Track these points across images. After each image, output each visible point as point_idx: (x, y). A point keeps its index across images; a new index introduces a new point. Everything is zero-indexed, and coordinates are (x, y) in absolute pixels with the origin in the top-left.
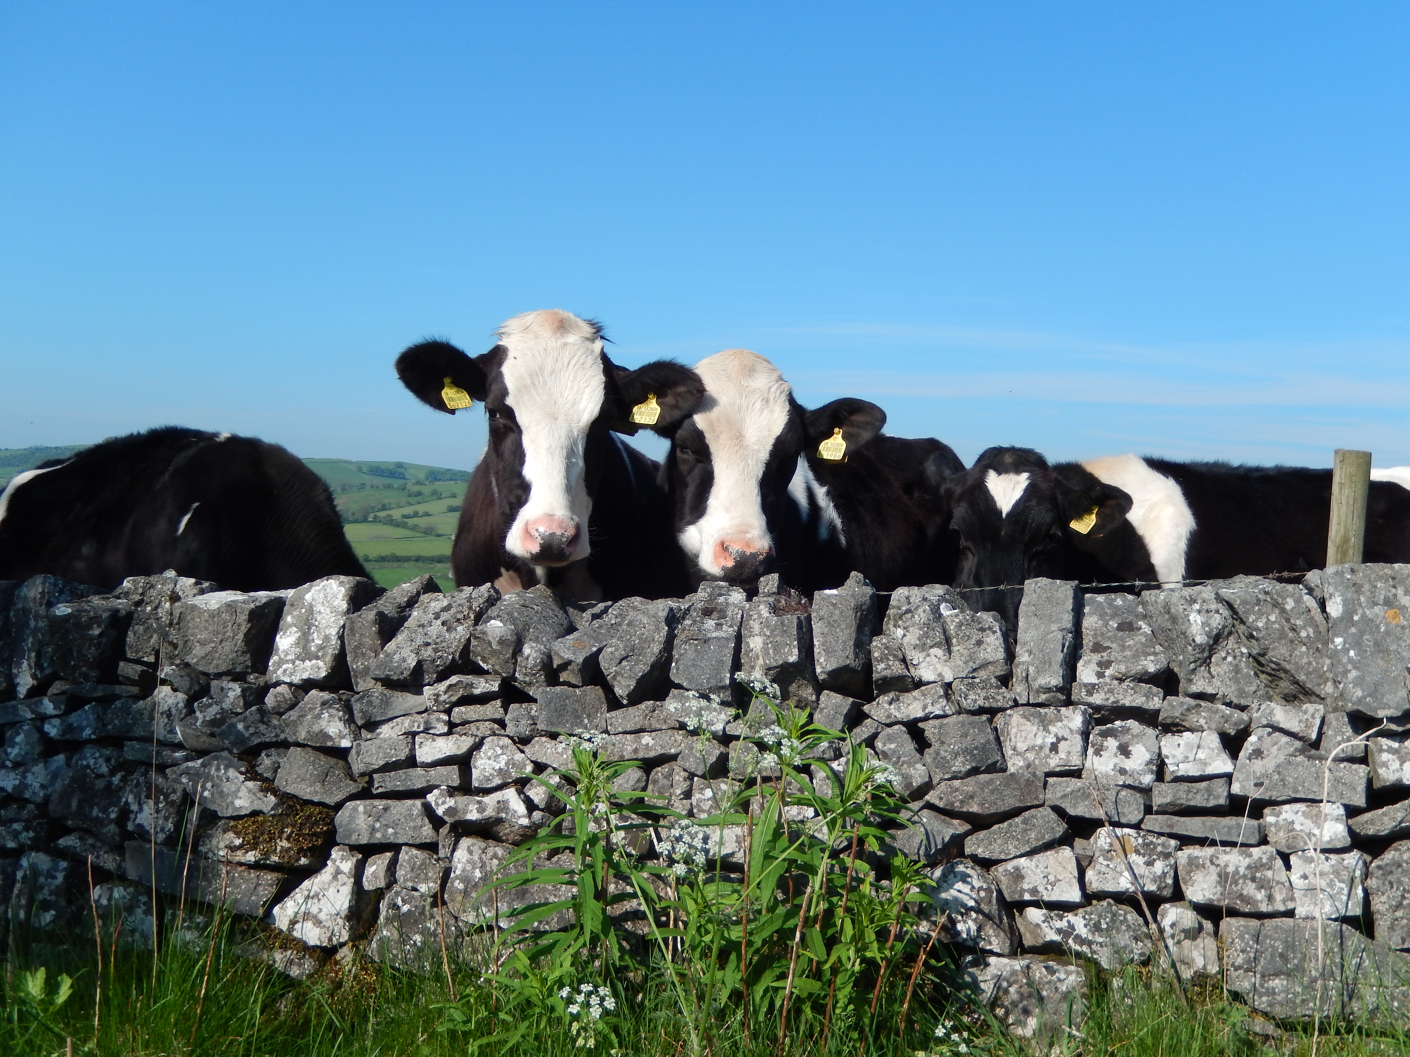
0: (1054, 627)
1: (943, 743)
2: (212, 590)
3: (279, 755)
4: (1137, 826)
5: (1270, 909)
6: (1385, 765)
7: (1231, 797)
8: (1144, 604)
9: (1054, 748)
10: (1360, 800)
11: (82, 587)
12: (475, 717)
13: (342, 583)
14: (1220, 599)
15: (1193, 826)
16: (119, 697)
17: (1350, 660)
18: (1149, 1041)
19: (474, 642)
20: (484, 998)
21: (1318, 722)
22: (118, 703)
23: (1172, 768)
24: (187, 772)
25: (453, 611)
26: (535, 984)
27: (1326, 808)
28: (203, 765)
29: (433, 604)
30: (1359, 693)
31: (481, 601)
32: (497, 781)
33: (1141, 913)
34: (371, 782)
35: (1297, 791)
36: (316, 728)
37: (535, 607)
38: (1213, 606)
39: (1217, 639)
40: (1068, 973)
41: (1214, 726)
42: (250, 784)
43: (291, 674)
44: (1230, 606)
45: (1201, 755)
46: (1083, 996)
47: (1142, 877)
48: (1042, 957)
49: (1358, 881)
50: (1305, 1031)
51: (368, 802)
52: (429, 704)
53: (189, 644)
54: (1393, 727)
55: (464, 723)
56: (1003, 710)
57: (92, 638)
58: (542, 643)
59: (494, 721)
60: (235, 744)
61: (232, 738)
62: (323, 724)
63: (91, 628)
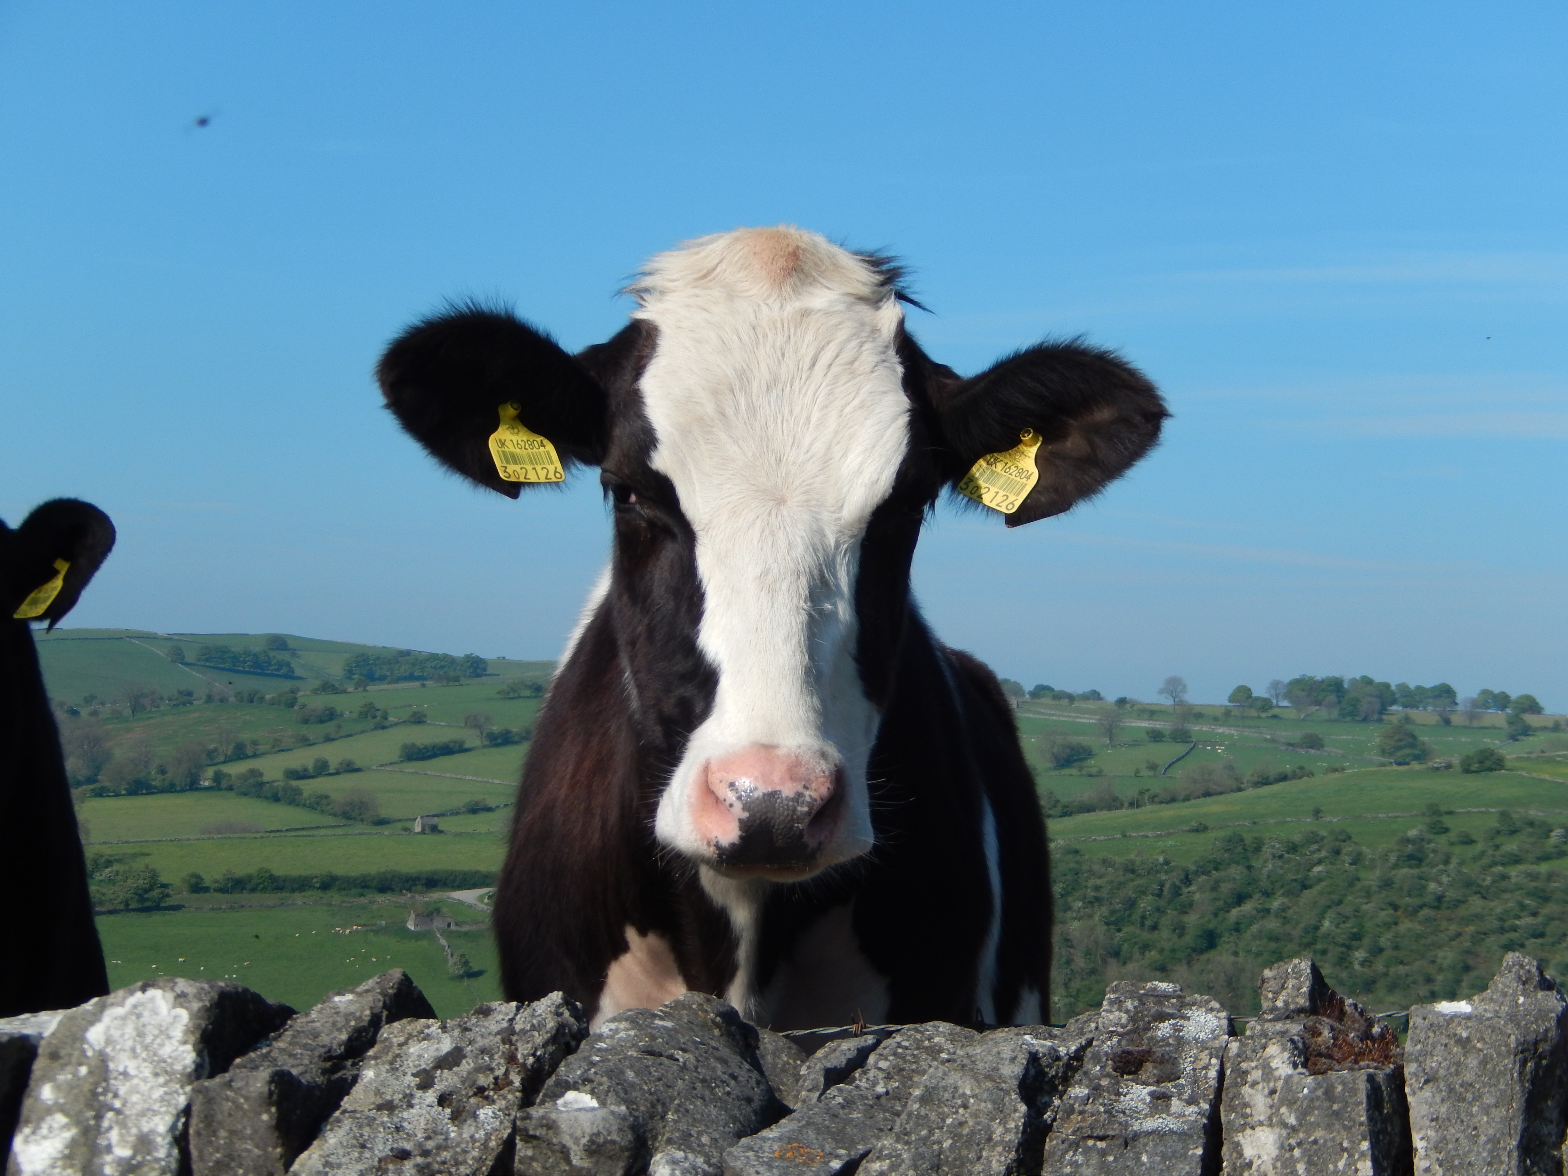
13: (181, 999)
19: (523, 1150)
25: (466, 1066)
29: (414, 1049)
31: (539, 1039)
37: (679, 1055)
58: (699, 1150)
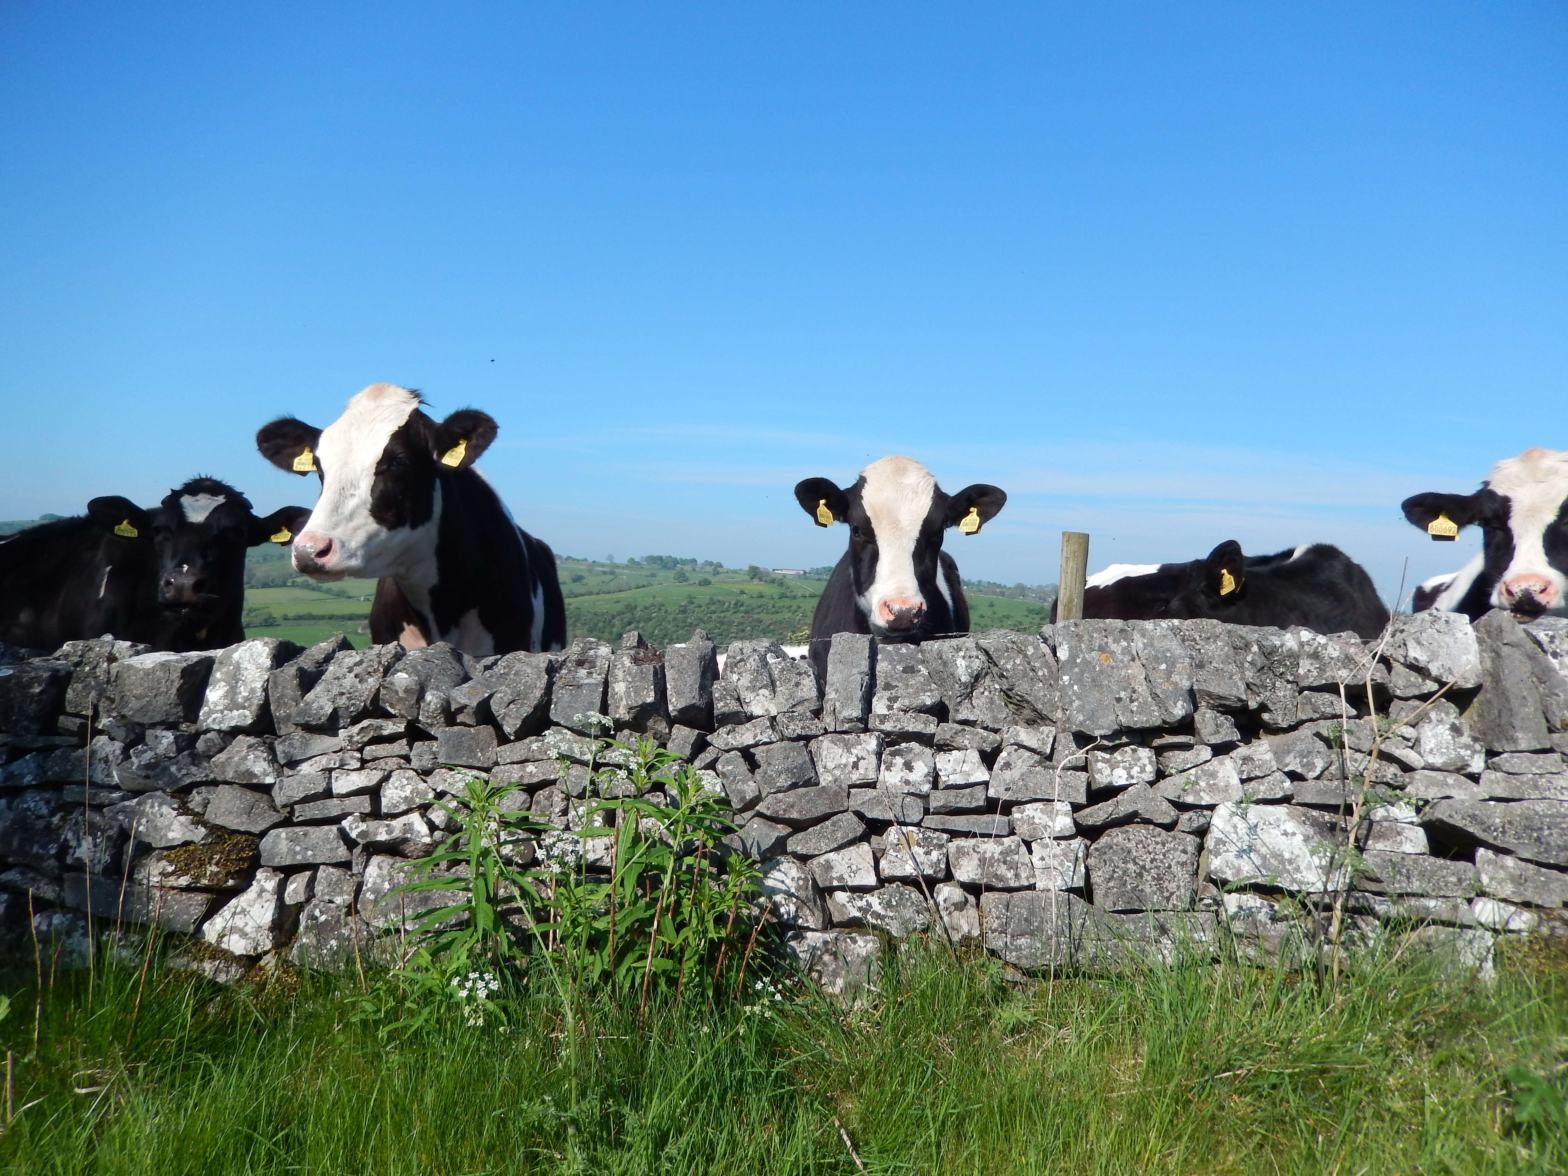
0: (855, 671)
1: (769, 764)
2: (147, 651)
3: (209, 792)
4: (918, 825)
5: (1017, 884)
6: (1100, 771)
7: (988, 799)
8: (922, 651)
9: (855, 766)
10: (1082, 799)
11: (23, 650)
12: (384, 754)
13: (266, 644)
14: (979, 647)
15: (960, 823)
16: (58, 747)
17: (1074, 693)
18: (929, 992)
19: (383, 692)
20: (392, 991)
21: (1051, 740)
22: (58, 752)
23: (944, 779)
24: (123, 810)
25: (364, 665)
26: (436, 976)
27: (1058, 805)
28: (138, 804)
29: (347, 660)
30: (1081, 718)
31: (389, 656)
32: (404, 807)
33: (922, 892)
34: (292, 812)
35: (1037, 794)
36: (243, 768)
37: (436, 661)
38: (974, 653)
39: (977, 678)
40: (866, 942)
41: (975, 746)
42: (182, 818)
43: (220, 722)
44: (987, 653)
45: (966, 768)
46: (878, 959)
47: (922, 864)
48: (847, 930)
49: (1081, 860)
50: (1044, 977)
51: (290, 829)
52: (344, 744)
53: (126, 698)
54: (1106, 743)
55: (374, 760)
56: (817, 737)
57: (33, 695)
58: (442, 691)
59: (401, 757)
60: (168, 785)
61: (166, 779)
62: (249, 764)
63: (31, 687)
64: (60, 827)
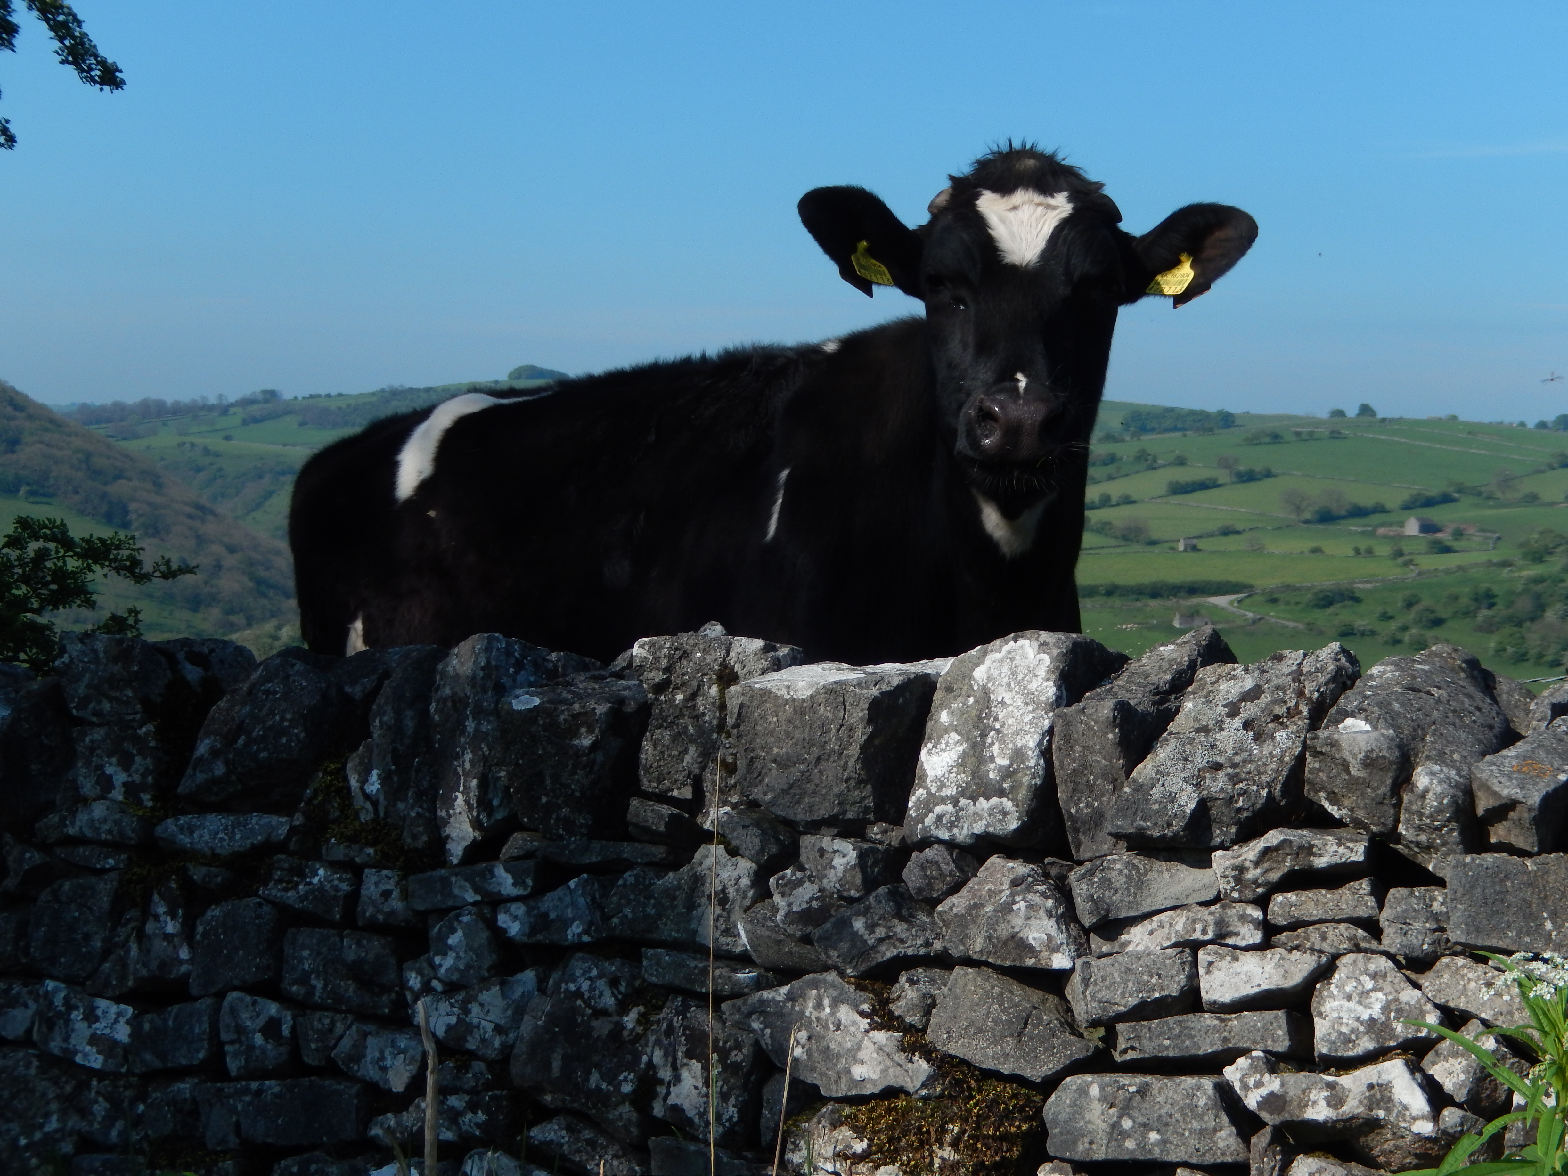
2: (796, 661)
3: (933, 981)
11: (554, 656)
12: (1317, 913)
13: (1044, 647)
16: (629, 865)
19: (1312, 763)
22: (629, 877)
24: (761, 1009)
25: (1265, 699)
28: (791, 998)
29: (1223, 686)
31: (1322, 678)
32: (1366, 1044)
34: (1110, 1038)
36: (1003, 931)
37: (1434, 691)
42: (880, 1036)
43: (952, 825)
51: (1108, 1078)
52: (1223, 886)
53: (758, 764)
55: (1296, 925)
57: (578, 753)
58: (1452, 765)
59: (1357, 922)
60: (849, 959)
61: (845, 946)
62: (1017, 921)
63: (576, 734)
64: (638, 1038)
